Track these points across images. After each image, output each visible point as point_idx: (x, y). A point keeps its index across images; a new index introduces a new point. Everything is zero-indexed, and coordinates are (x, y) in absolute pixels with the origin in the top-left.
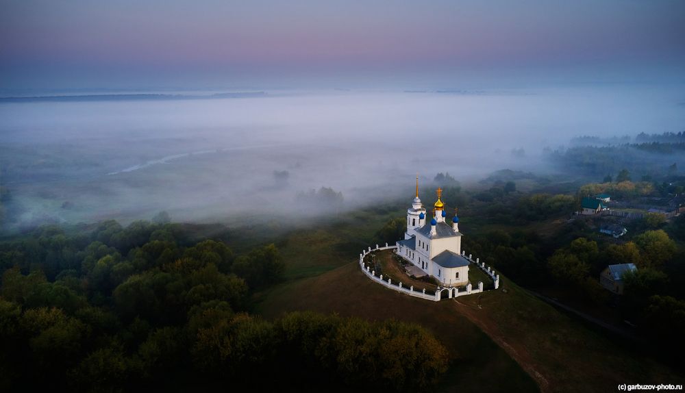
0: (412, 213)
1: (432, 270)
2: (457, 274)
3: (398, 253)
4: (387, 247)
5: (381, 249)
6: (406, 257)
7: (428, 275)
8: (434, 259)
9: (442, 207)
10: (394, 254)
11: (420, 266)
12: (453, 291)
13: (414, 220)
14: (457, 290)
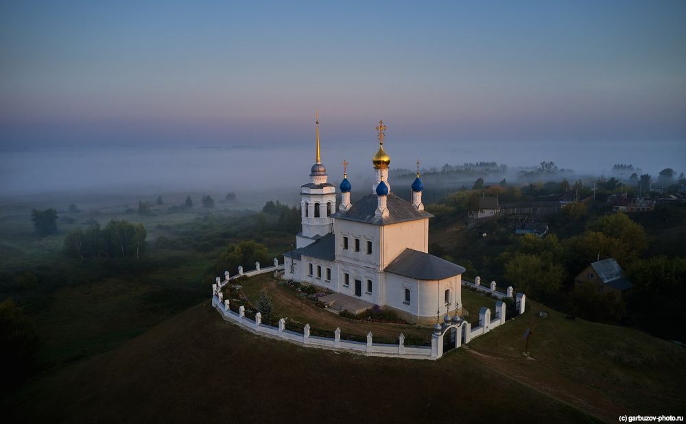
0: (313, 191)
1: (385, 294)
2: (447, 292)
3: (287, 276)
4: (259, 271)
5: (250, 274)
6: (309, 280)
7: (376, 307)
8: (391, 269)
9: (388, 163)
10: (278, 279)
11: (351, 291)
12: (464, 328)
13: (317, 205)
14: (469, 326)
